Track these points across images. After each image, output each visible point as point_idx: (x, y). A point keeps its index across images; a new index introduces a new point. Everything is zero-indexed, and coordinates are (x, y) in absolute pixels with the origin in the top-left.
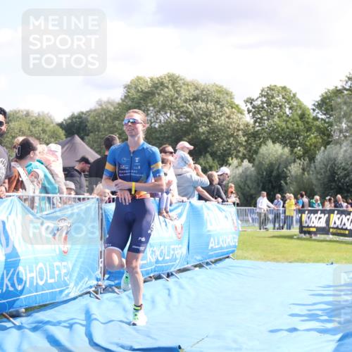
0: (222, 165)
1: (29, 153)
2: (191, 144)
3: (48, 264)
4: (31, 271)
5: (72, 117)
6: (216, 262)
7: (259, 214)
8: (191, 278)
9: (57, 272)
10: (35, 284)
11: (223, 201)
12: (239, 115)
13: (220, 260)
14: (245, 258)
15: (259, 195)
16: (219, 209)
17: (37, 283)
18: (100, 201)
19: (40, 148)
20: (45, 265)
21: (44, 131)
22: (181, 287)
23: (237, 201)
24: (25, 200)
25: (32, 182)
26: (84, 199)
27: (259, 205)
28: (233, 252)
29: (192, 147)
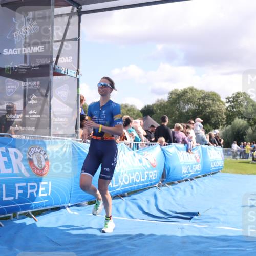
0: (215, 129)
1: (129, 123)
2: (202, 119)
3: (141, 173)
4: (132, 176)
5: (145, 107)
6: (213, 174)
7: (233, 152)
8: (202, 181)
9: (146, 176)
10: (134, 181)
11: (217, 146)
12: (223, 106)
13: (215, 173)
14: (227, 172)
15: (233, 143)
16: (215, 149)
17: (136, 181)
18: (161, 145)
19: (134, 121)
20: (139, 173)
21: (134, 114)
22: (197, 185)
23: (222, 146)
24: (128, 145)
25: (130, 137)
26: (153, 145)
27: (233, 148)
28: (221, 169)
29: (202, 121)
